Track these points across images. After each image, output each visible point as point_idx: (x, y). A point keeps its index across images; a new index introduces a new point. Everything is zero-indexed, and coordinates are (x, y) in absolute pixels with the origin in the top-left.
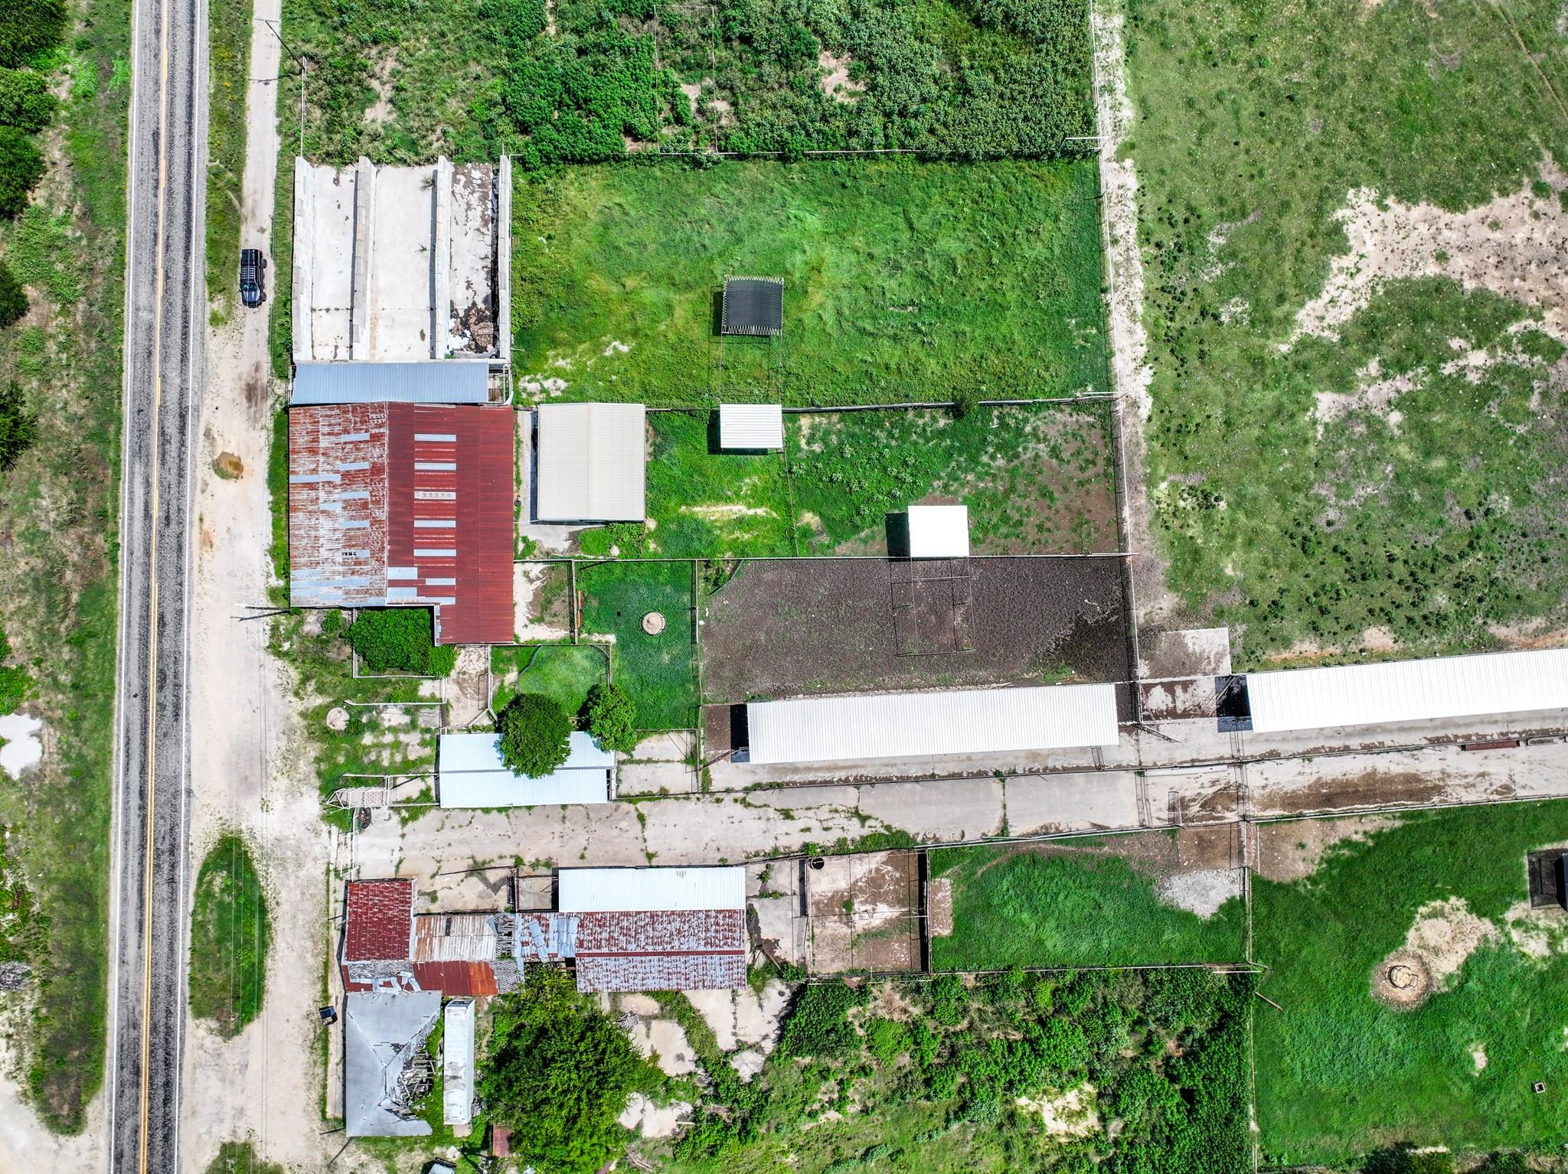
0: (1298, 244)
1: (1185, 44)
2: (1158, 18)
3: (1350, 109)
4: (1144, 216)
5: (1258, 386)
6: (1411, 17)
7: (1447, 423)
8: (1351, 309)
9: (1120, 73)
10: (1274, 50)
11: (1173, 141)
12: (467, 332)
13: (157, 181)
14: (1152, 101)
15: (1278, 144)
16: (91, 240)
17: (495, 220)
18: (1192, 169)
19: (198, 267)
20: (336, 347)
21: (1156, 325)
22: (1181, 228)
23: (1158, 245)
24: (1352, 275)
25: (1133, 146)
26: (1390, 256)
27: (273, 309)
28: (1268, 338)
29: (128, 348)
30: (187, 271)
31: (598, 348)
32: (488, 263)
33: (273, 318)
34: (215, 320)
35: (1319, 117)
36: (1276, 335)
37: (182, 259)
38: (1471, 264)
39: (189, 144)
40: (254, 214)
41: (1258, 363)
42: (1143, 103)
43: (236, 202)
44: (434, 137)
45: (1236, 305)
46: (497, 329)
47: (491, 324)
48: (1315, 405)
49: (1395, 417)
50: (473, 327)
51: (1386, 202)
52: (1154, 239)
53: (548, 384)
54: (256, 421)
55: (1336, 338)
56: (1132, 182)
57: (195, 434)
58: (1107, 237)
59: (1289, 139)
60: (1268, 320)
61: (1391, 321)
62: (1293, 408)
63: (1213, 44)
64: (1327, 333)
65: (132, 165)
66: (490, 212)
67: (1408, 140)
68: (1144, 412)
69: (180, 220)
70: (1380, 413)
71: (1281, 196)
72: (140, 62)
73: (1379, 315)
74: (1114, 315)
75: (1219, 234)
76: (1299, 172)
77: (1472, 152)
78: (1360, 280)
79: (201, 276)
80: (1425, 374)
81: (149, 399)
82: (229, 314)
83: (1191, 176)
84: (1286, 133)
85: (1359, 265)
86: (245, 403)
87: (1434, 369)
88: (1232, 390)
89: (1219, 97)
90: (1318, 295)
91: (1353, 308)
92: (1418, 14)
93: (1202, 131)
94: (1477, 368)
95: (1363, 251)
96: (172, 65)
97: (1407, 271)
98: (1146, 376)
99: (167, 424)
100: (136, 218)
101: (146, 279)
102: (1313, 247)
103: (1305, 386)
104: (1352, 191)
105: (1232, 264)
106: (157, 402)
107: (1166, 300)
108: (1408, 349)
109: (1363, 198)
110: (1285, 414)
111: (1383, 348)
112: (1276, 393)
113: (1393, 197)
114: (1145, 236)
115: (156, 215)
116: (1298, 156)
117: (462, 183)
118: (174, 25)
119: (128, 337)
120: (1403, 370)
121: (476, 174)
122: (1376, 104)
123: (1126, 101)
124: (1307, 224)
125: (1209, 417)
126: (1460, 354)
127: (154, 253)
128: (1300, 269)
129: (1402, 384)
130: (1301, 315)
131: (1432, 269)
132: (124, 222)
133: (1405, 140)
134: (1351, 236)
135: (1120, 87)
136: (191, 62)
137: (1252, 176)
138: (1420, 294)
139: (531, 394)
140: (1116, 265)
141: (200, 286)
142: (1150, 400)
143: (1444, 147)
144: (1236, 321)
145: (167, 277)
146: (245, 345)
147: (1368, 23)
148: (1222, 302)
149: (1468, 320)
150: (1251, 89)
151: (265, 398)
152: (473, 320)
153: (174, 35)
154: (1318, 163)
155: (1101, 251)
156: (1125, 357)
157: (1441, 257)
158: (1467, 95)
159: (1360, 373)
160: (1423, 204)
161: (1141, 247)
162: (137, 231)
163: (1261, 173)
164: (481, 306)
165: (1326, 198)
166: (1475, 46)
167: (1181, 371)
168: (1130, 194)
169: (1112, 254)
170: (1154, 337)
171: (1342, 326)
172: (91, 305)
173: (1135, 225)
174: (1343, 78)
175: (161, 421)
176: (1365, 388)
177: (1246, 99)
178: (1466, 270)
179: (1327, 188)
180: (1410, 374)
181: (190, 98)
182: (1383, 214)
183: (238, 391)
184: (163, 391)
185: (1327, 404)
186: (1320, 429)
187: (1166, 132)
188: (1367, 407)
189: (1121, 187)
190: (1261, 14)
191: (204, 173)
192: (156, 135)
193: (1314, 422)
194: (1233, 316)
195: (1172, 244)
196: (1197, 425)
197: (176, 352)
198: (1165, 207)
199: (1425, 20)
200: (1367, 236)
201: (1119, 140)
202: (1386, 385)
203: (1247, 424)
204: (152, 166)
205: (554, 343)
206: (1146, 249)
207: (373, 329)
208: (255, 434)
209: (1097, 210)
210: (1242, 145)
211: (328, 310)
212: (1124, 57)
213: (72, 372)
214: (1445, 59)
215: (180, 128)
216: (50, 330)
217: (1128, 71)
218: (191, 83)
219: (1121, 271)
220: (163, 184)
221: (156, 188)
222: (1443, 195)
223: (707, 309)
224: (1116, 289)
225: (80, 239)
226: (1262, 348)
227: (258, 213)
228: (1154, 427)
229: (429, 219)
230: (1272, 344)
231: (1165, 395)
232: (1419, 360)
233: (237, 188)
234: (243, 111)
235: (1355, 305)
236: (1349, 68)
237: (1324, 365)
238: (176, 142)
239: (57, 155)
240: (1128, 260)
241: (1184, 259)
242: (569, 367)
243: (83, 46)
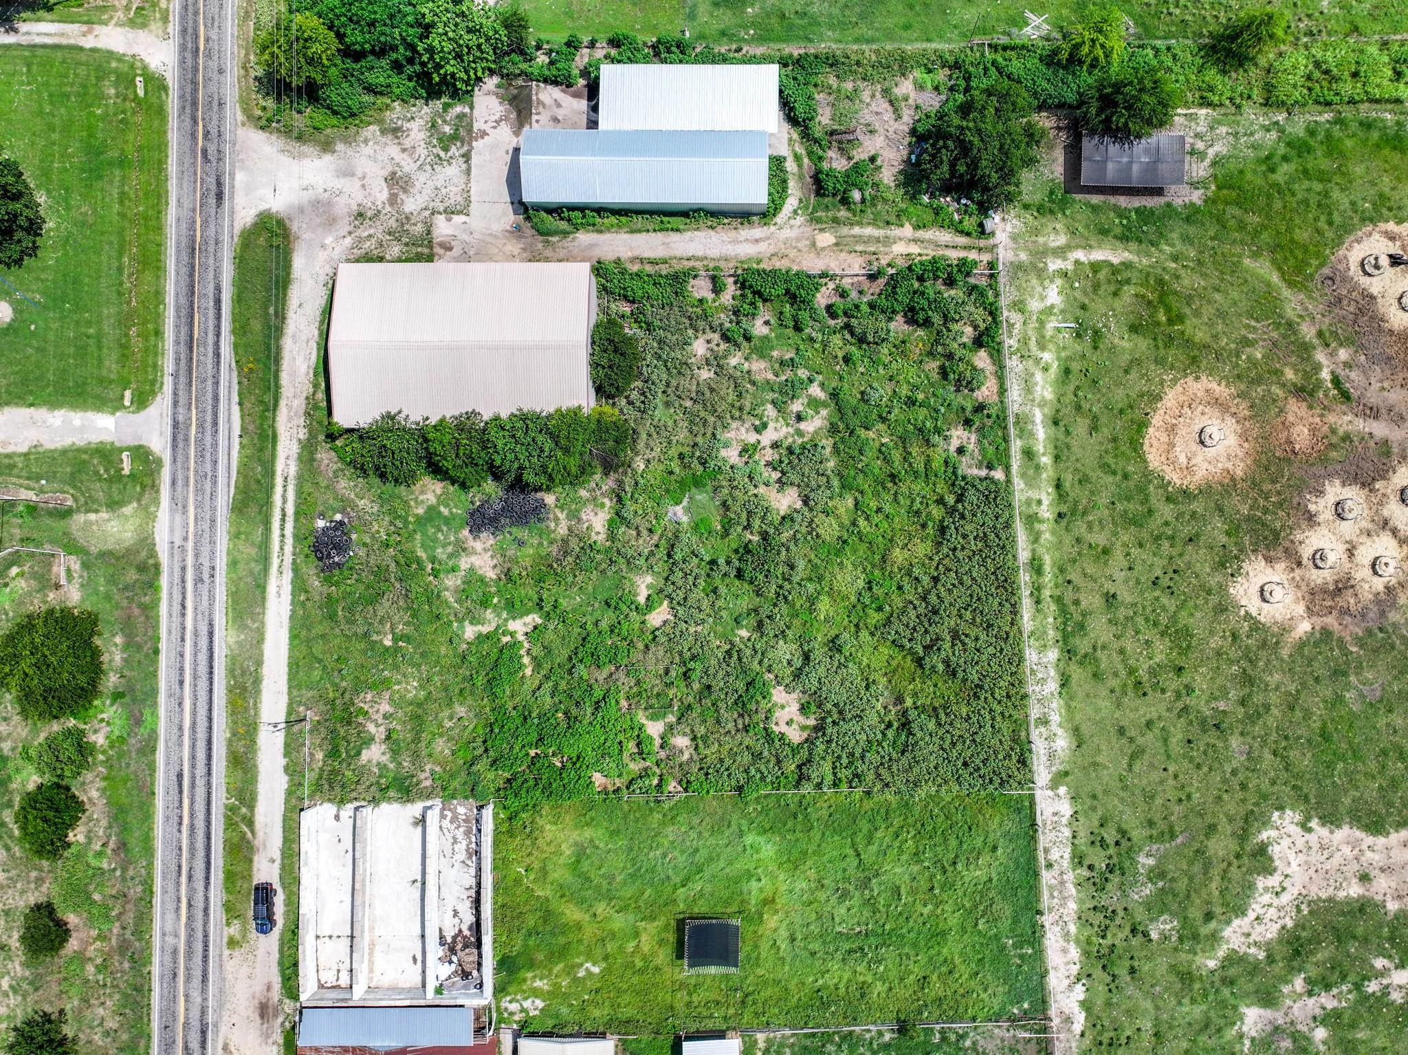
0: (1225, 864)
1: (1116, 675)
2: (1090, 651)
3: (1274, 737)
4: (1076, 842)
5: (1186, 1001)
6: (1332, 649)
7: (1371, 1040)
8: (1276, 927)
9: (1054, 705)
10: (1201, 680)
11: (1106, 768)
12: (455, 959)
13: (181, 817)
14: (1085, 730)
15: (1205, 769)
16: (125, 869)
17: (477, 853)
18: (1122, 794)
19: (217, 895)
20: (339, 971)
21: (1089, 942)
22: (1112, 851)
23: (1091, 867)
24: (1277, 893)
25: (1066, 774)
26: (1314, 876)
27: (282, 934)
28: (1195, 954)
29: (156, 969)
30: (207, 899)
31: (571, 969)
32: (473, 893)
33: (282, 940)
34: (232, 943)
35: (1244, 744)
36: (1204, 951)
37: (202, 889)
38: (1394, 885)
39: (209, 784)
40: (265, 846)
41: (1186, 977)
42: (1076, 731)
43: (249, 835)
44: (423, 776)
45: (1165, 922)
46: (480, 955)
47: (475, 951)
48: (1242, 1020)
49: (1320, 1034)
50: (459, 953)
51: (1310, 825)
52: (1086, 862)
53: (527, 1004)
54: (268, 1036)
55: (1262, 955)
56: (1066, 809)
57: (214, 1048)
58: (1043, 863)
59: (1216, 765)
60: (1195, 937)
61: (1316, 940)
62: (1222, 1022)
63: (1142, 673)
64: (1253, 950)
65: (160, 803)
66: (473, 846)
67: (1330, 766)
68: (1078, 1028)
69: (201, 853)
70: (1305, 1029)
71: (1209, 819)
72: (166, 710)
73: (1304, 934)
74: (1049, 935)
75: (1148, 855)
76: (1225, 797)
77: (1393, 778)
78: (1285, 898)
79: (219, 904)
80: (1350, 992)
81: (174, 1016)
82: (244, 937)
83: (1122, 800)
84: (1214, 758)
85: (1285, 884)
86: (258, 1018)
87: (1358, 986)
88: (1161, 1003)
89: (1149, 724)
90: (1244, 914)
91: (1278, 926)
92: (1340, 648)
93: (1133, 757)
94: (1400, 987)
95: (1288, 872)
96: (194, 713)
97: (1331, 891)
98: (1079, 992)
99: (190, 1039)
100: (163, 851)
101: (171, 906)
102: (1239, 867)
103: (1233, 1001)
104: (1276, 814)
105: (1160, 884)
106: (182, 1019)
107: (1098, 918)
108: (1333, 968)
109: (1288, 820)
110: (1213, 1029)
111: (1308, 966)
112: (1204, 1007)
113: (1316, 820)
114: (1078, 859)
115: (180, 849)
116: (1225, 781)
117: (448, 818)
118: (195, 677)
119: (156, 959)
120: (1328, 987)
121: (461, 810)
122: (1299, 732)
123: (1060, 732)
124: (1234, 846)
125: (1139, 1029)
126: (1384, 972)
127: (178, 884)
128: (1227, 888)
129: (1328, 1001)
130: (1228, 932)
131: (1355, 890)
132: (152, 856)
133: (1328, 767)
134: (1276, 857)
135: (1055, 718)
136: (210, 710)
137: (1180, 800)
138: (1343, 914)
139: (511, 1014)
140: (1051, 888)
141: (218, 913)
142: (1083, 1014)
143: (1366, 774)
144: (1165, 938)
145: (190, 905)
146: (258, 965)
147: (1291, 656)
148: (1151, 920)
149: (1391, 939)
150: (1180, 717)
151: (276, 1016)
152: (459, 946)
153: (195, 685)
154: (1243, 786)
155: (1036, 874)
156: (1059, 974)
157: (1364, 878)
158: (1388, 725)
159: (1286, 989)
160: (1346, 828)
161: (1074, 870)
162: (164, 864)
163: (1189, 797)
164: (466, 933)
165: (1250, 820)
166: (1395, 678)
167: (1112, 986)
168: (1064, 821)
169: (1047, 877)
170: (1086, 954)
171: (1268, 943)
172: (124, 928)
173: (1069, 850)
174: (1267, 708)
175: (185, 1036)
176: (1291, 1003)
177: (1174, 726)
178: (1388, 891)
179: (1252, 811)
180: (1335, 991)
181: (209, 742)
182: (1307, 835)
183: (252, 1009)
184: (187, 1010)
185: (1253, 1019)
186: (1247, 1043)
187: (1100, 759)
188: (1292, 1023)
189: (1055, 814)
190: (1189, 646)
191: (222, 810)
192: (180, 776)
193: (1241, 1036)
194: (1162, 933)
195: (1104, 866)
196: (1128, 1038)
197: (198, 973)
198: (1096, 831)
199: (1346, 652)
200: (1291, 856)
201: (1054, 769)
202: (1311, 1002)
203: (1176, 1037)
204: (177, 804)
205: (532, 965)
206: (1079, 871)
207: (371, 954)
208: (268, 1049)
209: (1033, 839)
210: (1171, 769)
211: (330, 937)
212: (1059, 689)
213: (108, 991)
214: (1365, 690)
215: (201, 770)
216: (88, 954)
217: (1062, 702)
218: (210, 728)
219: (1056, 894)
220: (186, 821)
221: (180, 824)
222: (1365, 820)
223: (671, 937)
224: (1050, 910)
225: (115, 870)
226: (1190, 963)
227: (268, 845)
228: (1087, 1041)
229: (420, 852)
230: (1199, 959)
231: (1097, 1010)
232: (1344, 977)
233: (250, 823)
234: (255, 752)
235: (1281, 922)
236: (1274, 698)
237: (1250, 981)
238: (197, 782)
239: (94, 794)
240: (1062, 883)
241: (1115, 879)
242: (546, 987)
243: (117, 696)
